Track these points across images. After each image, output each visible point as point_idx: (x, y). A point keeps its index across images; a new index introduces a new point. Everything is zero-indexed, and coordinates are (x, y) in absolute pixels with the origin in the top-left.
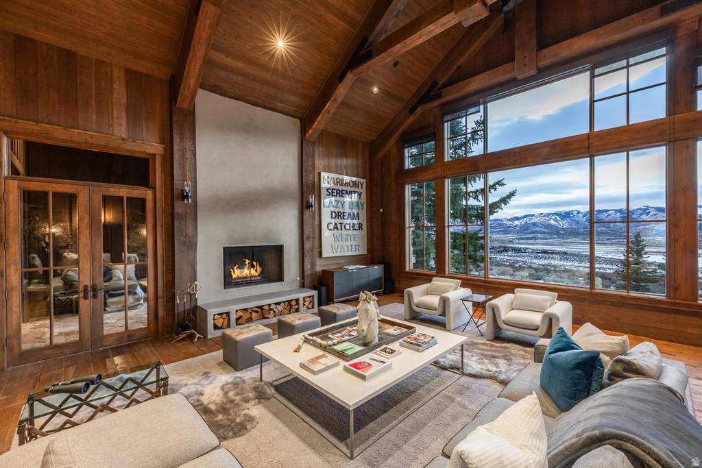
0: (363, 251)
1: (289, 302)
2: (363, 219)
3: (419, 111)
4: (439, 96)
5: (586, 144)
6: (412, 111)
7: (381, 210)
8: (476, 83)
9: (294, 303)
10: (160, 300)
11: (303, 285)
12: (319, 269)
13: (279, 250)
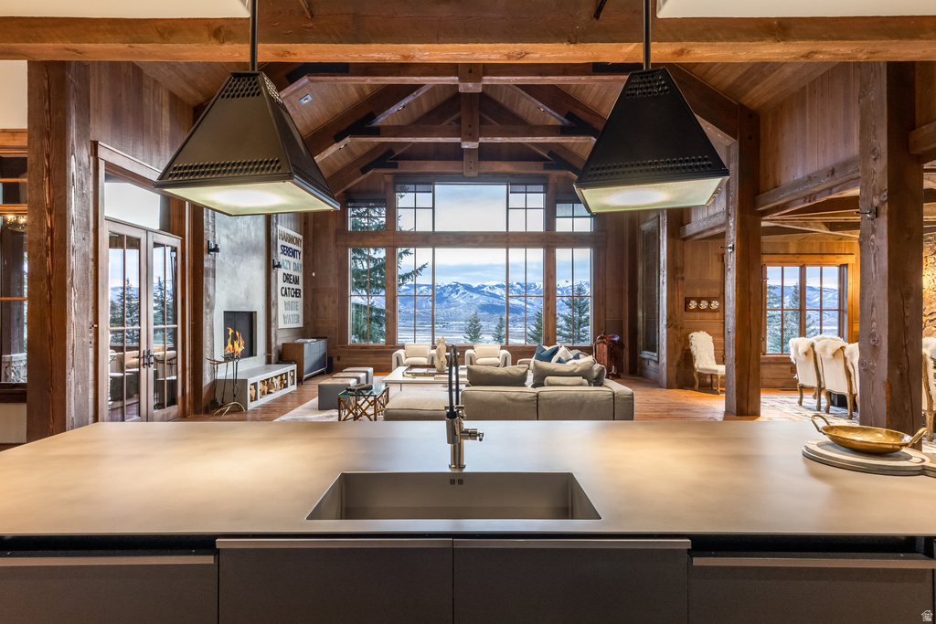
0: (300, 325)
1: (281, 375)
2: (300, 286)
3: (369, 173)
4: (395, 166)
5: (506, 239)
6: (364, 171)
7: (314, 274)
8: (431, 166)
9: (284, 377)
10: (187, 372)
11: (269, 361)
12: (280, 343)
13: (251, 316)
